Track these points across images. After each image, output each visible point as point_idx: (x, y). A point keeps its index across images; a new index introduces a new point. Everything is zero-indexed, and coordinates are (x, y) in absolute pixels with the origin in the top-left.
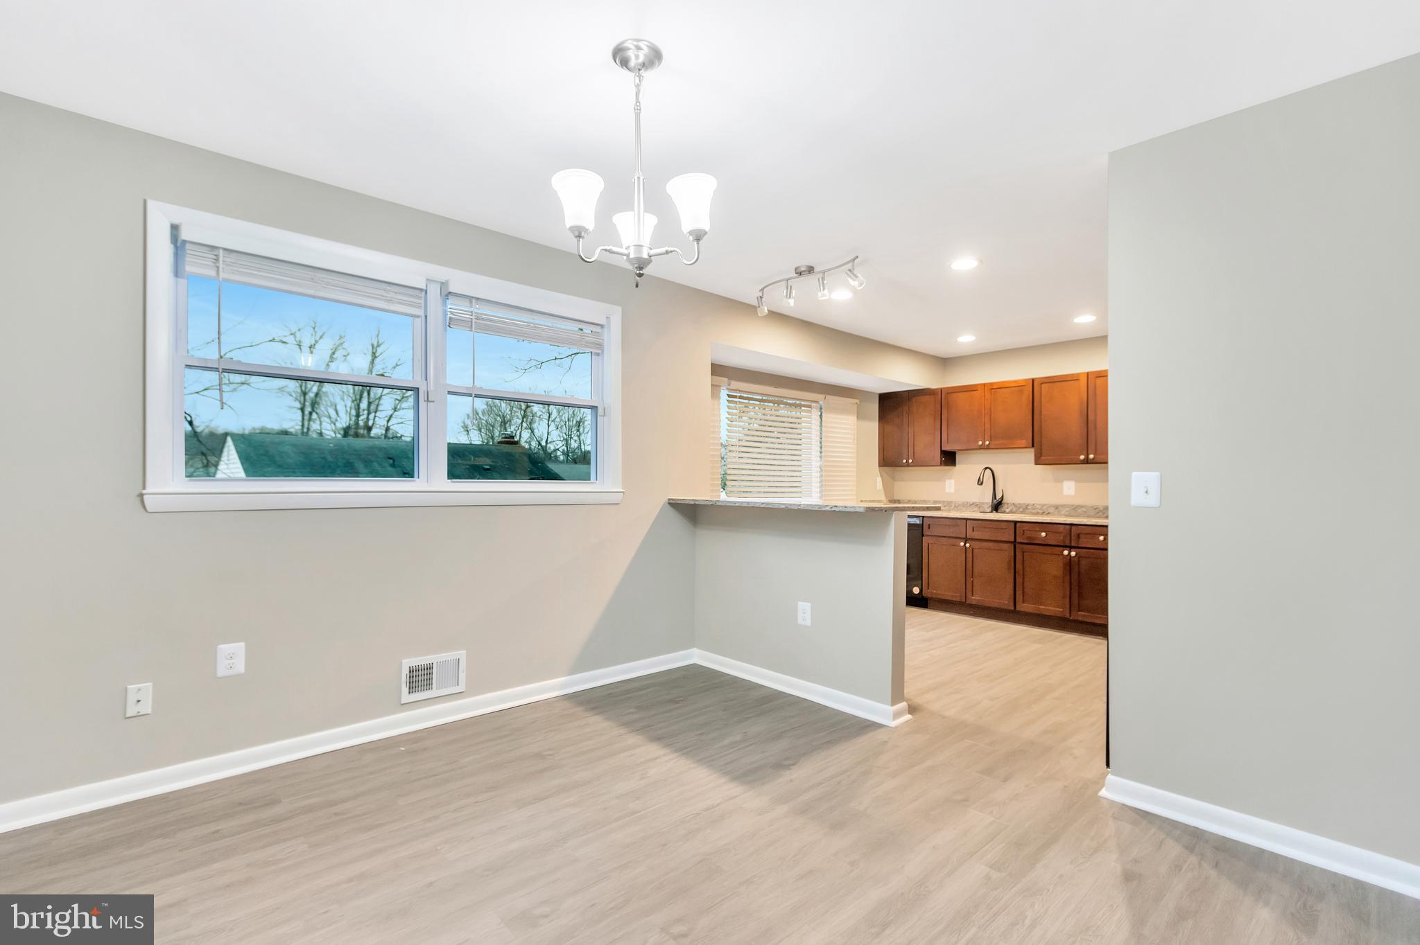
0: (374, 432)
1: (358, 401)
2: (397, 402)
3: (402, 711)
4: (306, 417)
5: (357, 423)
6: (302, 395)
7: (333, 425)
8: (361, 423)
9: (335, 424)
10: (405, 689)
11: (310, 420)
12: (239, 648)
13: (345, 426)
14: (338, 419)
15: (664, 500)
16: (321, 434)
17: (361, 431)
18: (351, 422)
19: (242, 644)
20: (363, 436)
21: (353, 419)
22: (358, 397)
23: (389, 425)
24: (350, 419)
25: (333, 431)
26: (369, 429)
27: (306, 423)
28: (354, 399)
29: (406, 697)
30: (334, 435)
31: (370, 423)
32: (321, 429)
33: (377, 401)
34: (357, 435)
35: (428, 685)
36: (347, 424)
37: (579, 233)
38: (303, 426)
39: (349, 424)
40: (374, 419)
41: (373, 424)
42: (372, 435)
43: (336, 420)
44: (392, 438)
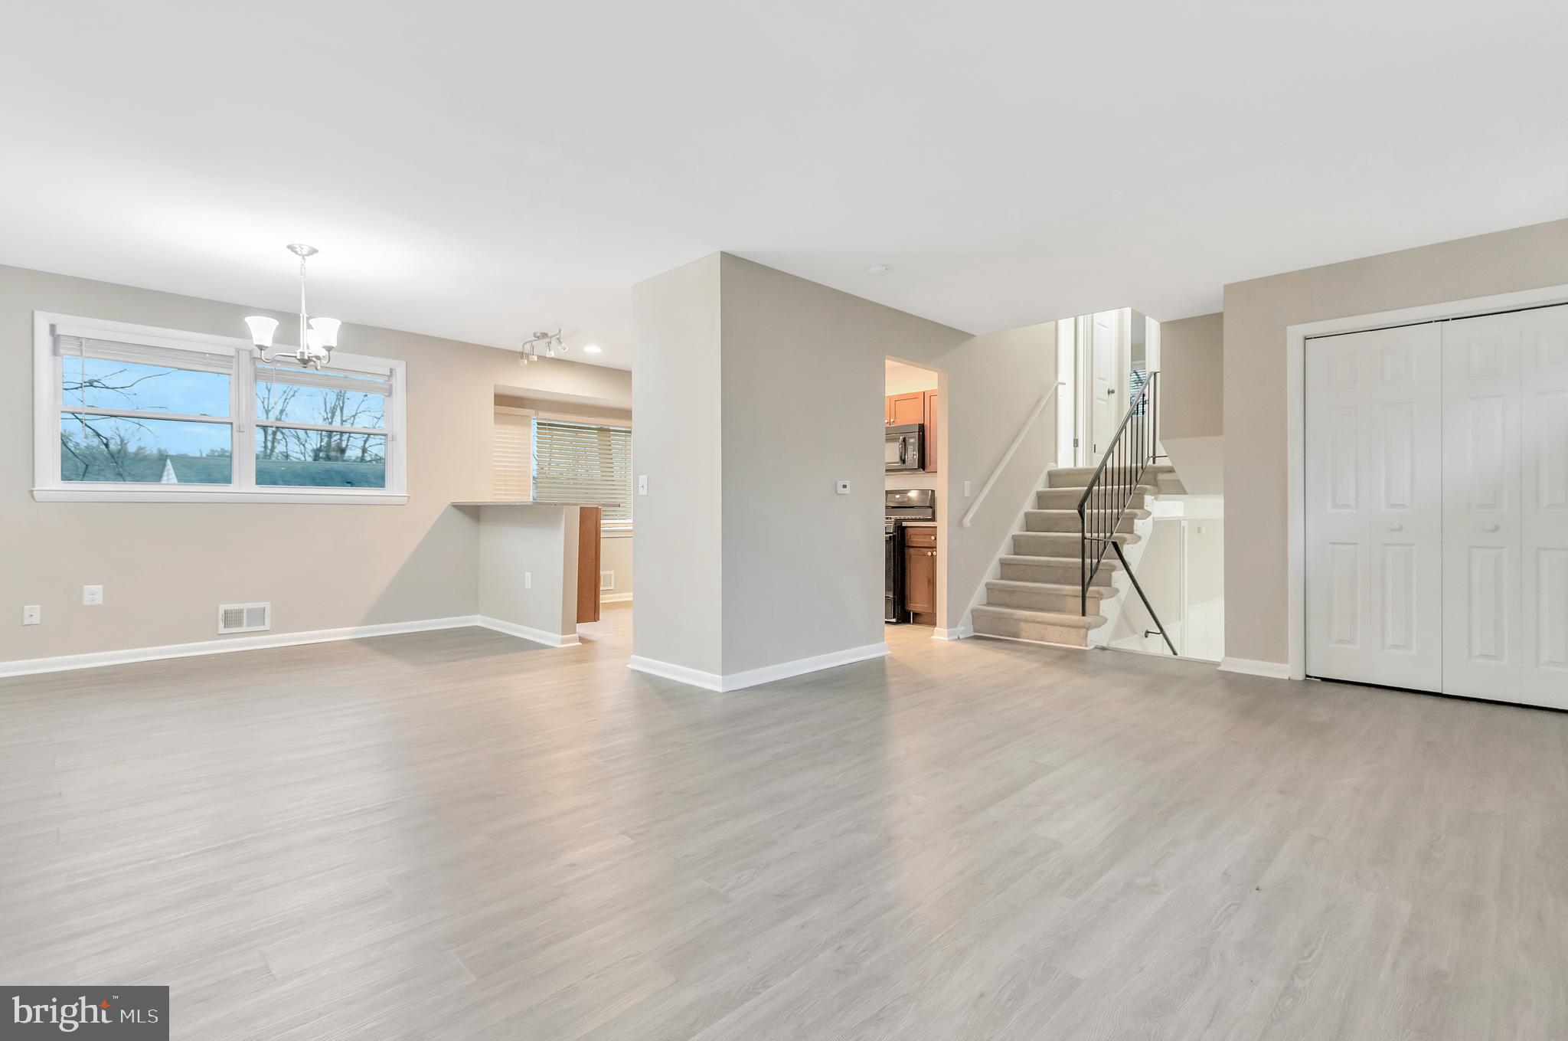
0: (348, 453)
1: (330, 420)
2: (376, 420)
3: (220, 639)
4: (270, 438)
5: (329, 443)
6: (265, 413)
7: (301, 446)
8: (333, 444)
9: (304, 445)
10: (221, 625)
11: (274, 440)
12: (98, 589)
13: (315, 447)
14: (308, 439)
15: (449, 503)
16: (287, 457)
17: (333, 454)
18: (322, 444)
19: (101, 586)
20: (336, 459)
21: (326, 440)
22: (329, 415)
23: (367, 446)
24: (322, 440)
25: (302, 453)
26: (343, 451)
27: (269, 445)
28: (325, 417)
29: (222, 630)
30: (303, 459)
31: (344, 444)
32: (287, 452)
33: (352, 418)
34: (328, 458)
35: (239, 623)
36: (318, 446)
37: (261, 348)
38: (266, 447)
39: (321, 446)
40: (348, 440)
41: (347, 445)
42: (345, 458)
43: (306, 441)
44: (370, 461)
